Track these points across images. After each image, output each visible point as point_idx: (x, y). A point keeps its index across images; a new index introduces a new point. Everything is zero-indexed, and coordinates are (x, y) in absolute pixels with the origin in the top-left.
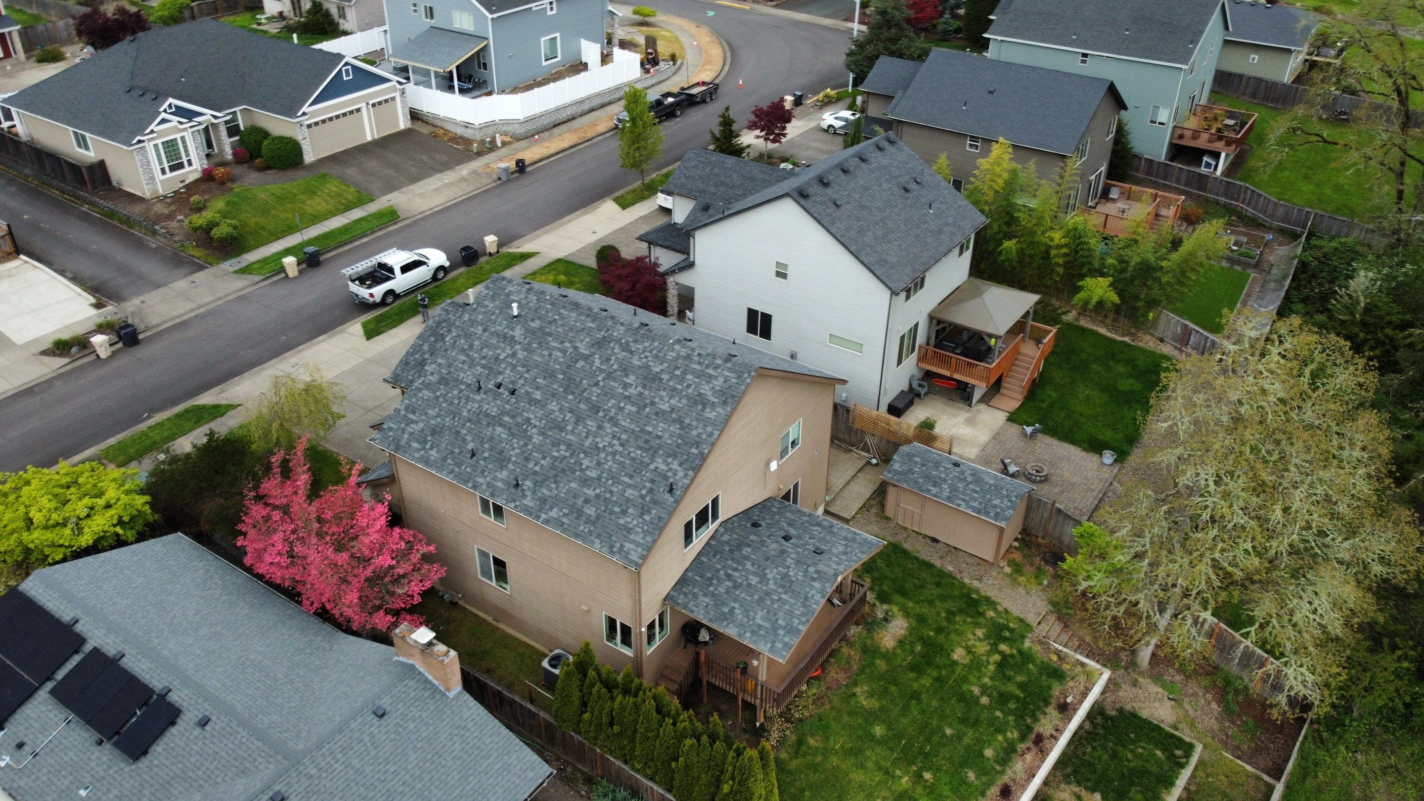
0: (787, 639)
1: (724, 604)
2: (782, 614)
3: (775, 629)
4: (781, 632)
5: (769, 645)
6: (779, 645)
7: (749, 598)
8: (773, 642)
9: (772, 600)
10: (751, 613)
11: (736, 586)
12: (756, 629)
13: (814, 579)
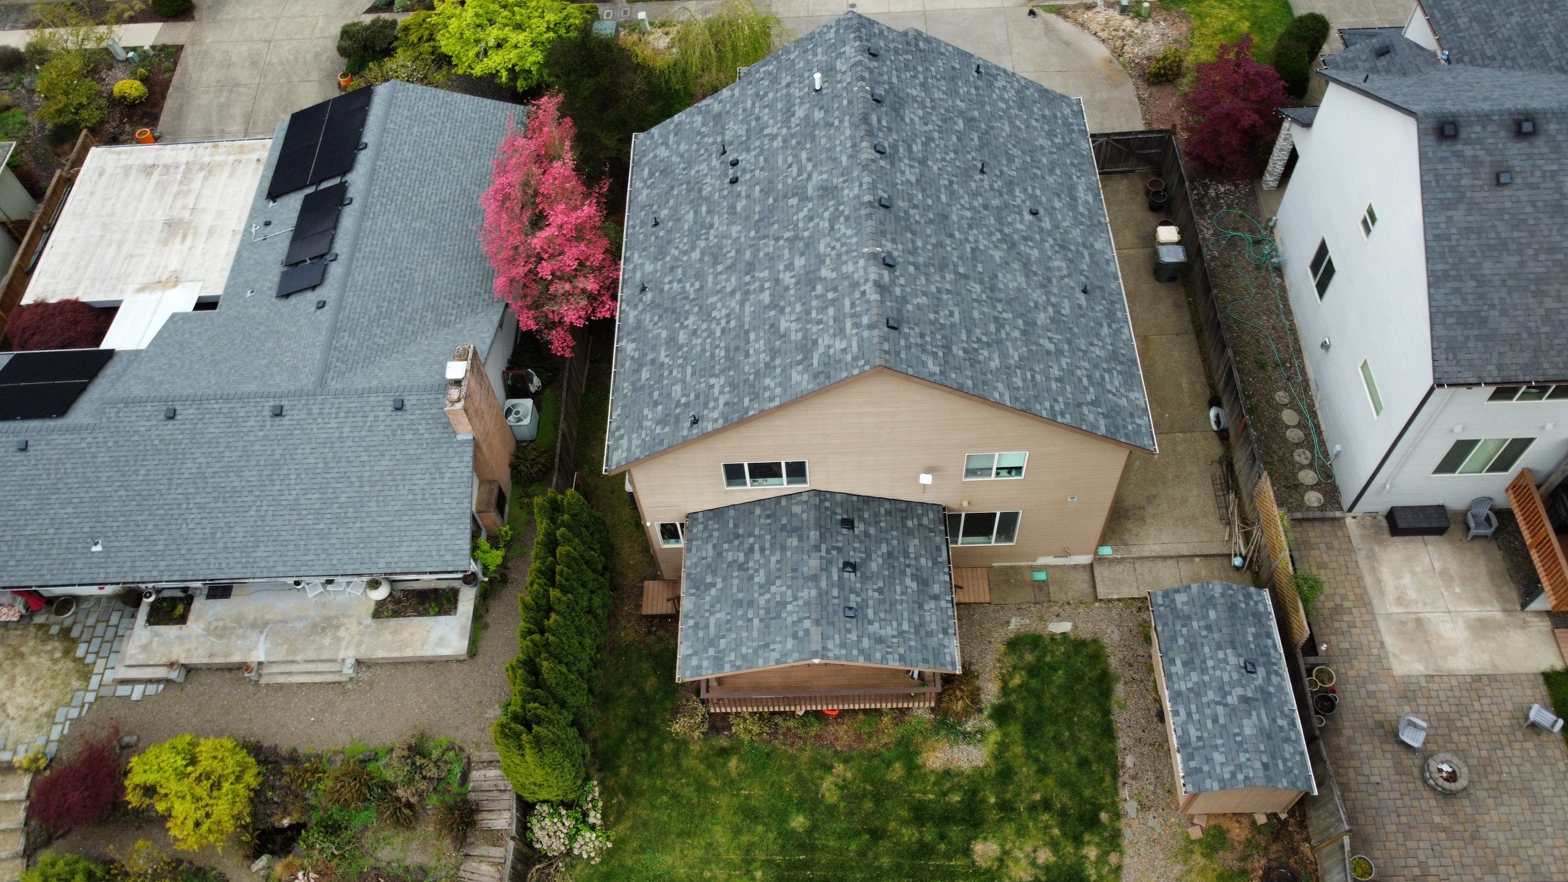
0: (705, 664)
1: (714, 573)
2: (733, 636)
3: (712, 643)
4: (711, 652)
5: (690, 651)
6: (694, 662)
7: (735, 590)
8: (695, 653)
9: (745, 613)
10: (718, 606)
11: (742, 567)
12: (701, 625)
13: (795, 636)
